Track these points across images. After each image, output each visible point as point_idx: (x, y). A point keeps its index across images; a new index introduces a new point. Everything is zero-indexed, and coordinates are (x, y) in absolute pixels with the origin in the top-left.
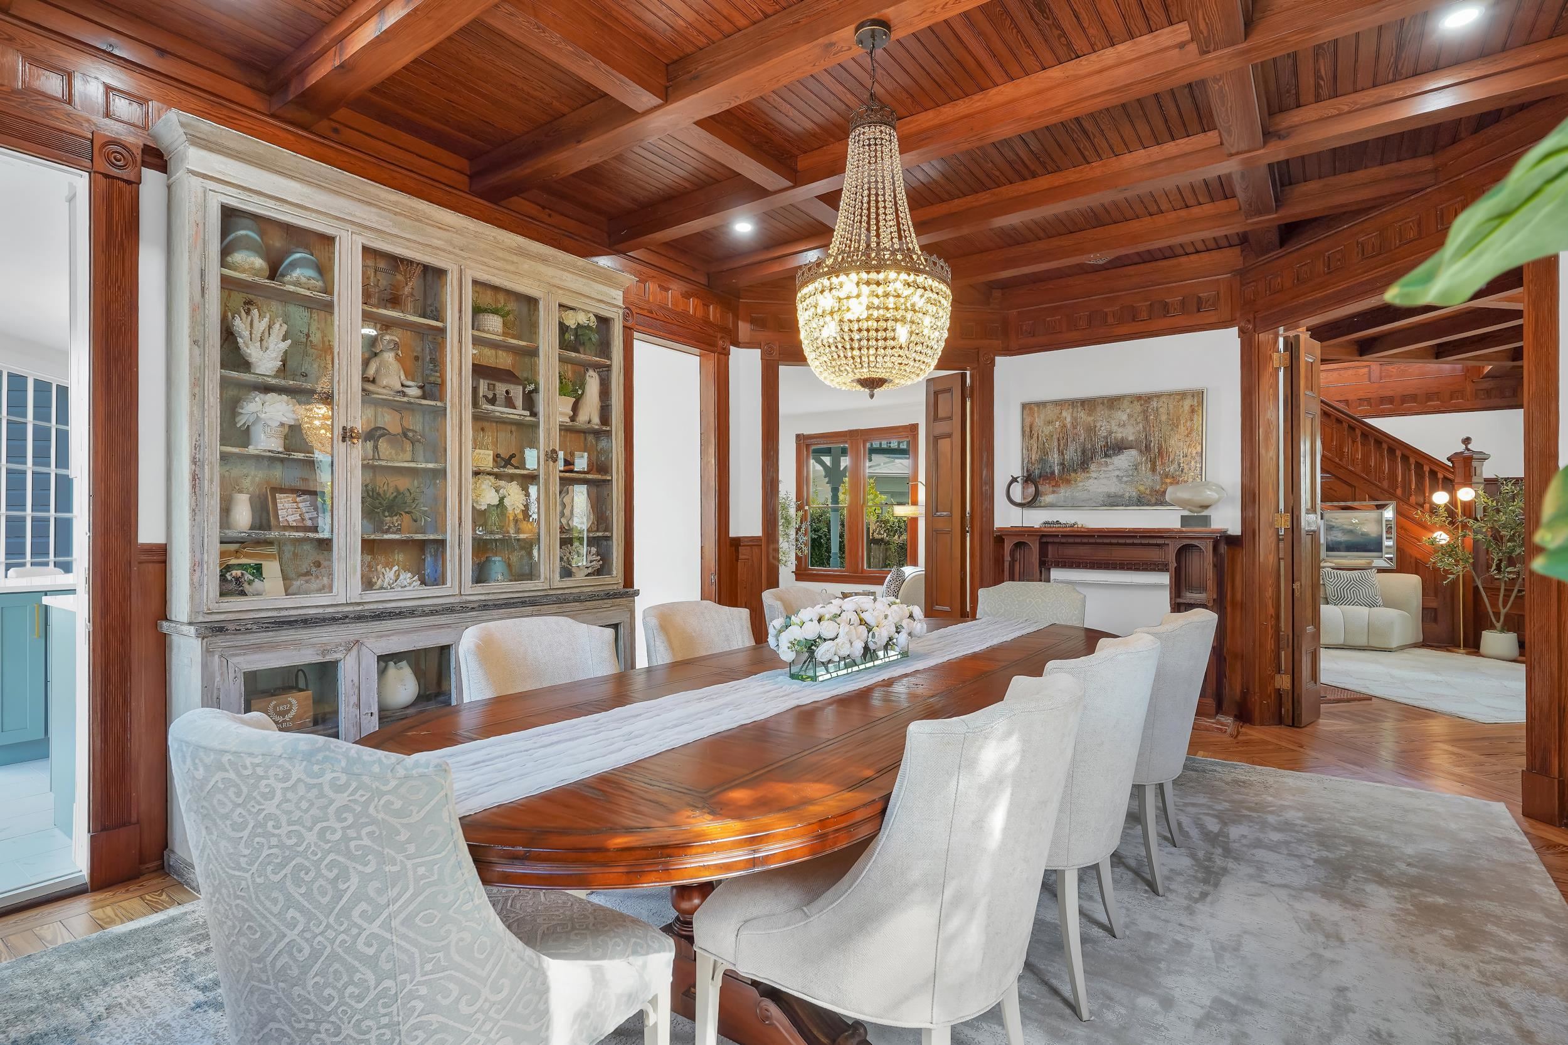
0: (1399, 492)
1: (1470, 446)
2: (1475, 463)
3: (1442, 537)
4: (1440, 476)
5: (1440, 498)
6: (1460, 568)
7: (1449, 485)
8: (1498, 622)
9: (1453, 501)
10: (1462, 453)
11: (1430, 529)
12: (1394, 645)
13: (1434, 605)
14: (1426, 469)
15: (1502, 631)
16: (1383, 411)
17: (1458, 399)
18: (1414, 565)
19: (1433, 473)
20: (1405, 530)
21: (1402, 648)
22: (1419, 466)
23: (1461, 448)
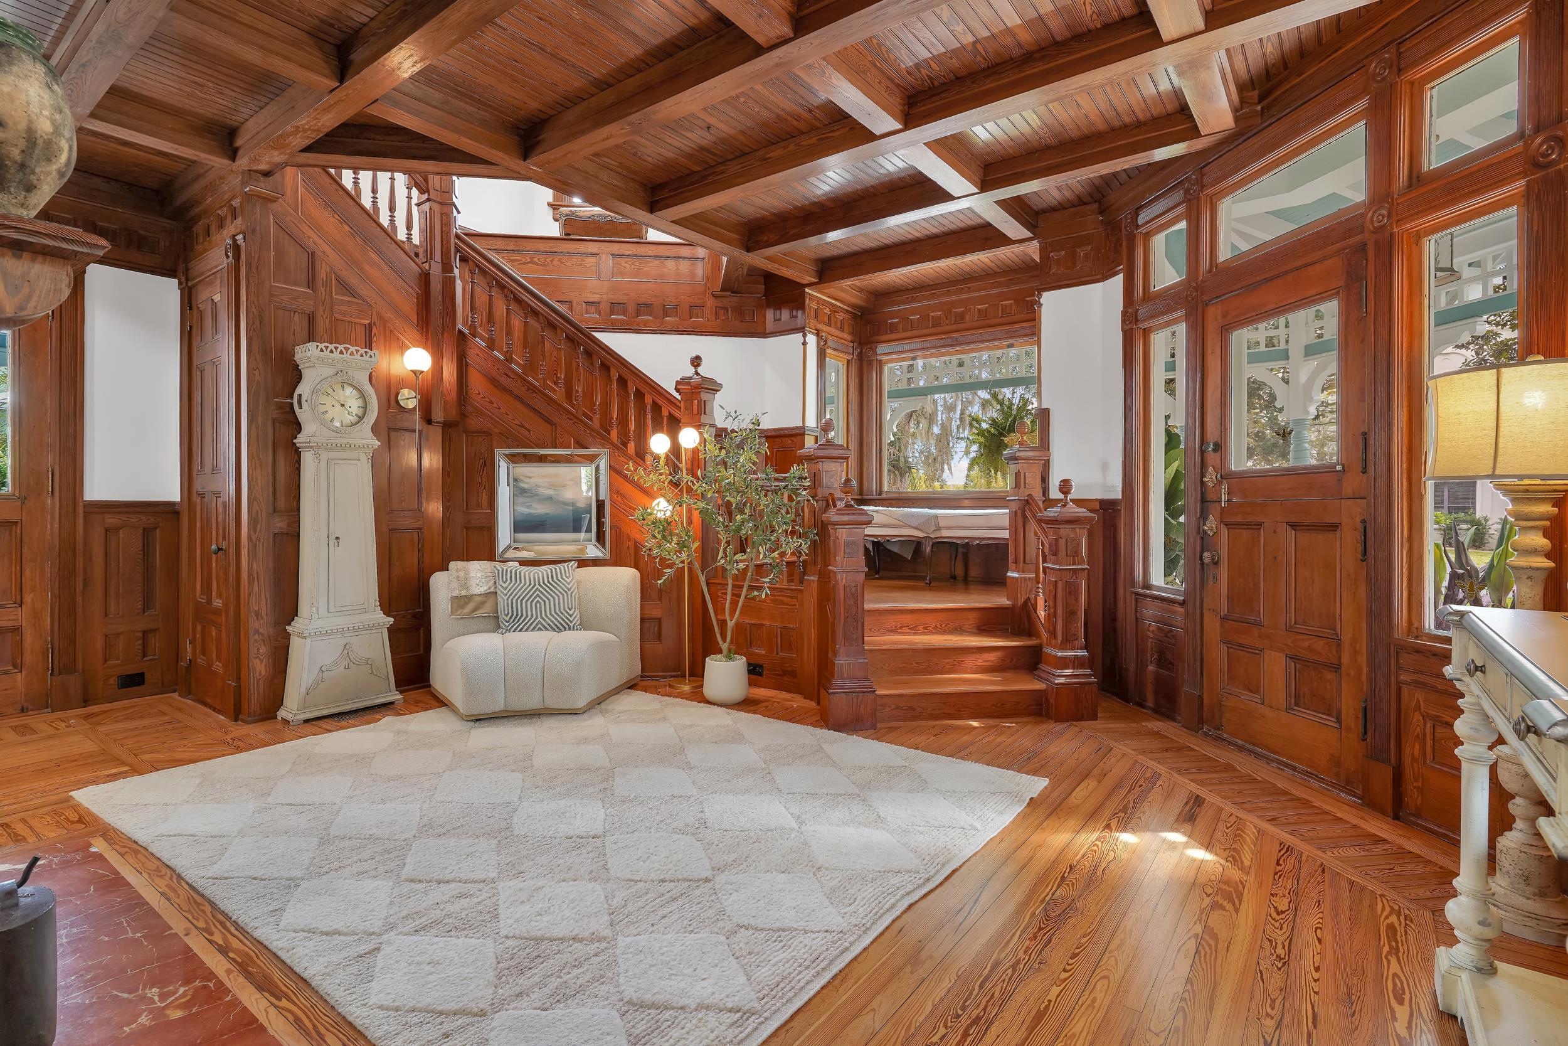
0: (614, 434)
1: (700, 370)
2: (704, 396)
3: (662, 507)
4: (665, 413)
5: (659, 443)
6: (684, 555)
7: (673, 426)
8: (725, 641)
9: (676, 449)
10: (691, 378)
11: (649, 494)
12: (581, 703)
13: (657, 613)
14: (648, 400)
15: (729, 658)
16: (614, 322)
17: (697, 317)
18: (632, 551)
19: (657, 408)
20: (622, 496)
21: (598, 703)
22: (640, 395)
23: (689, 371)
